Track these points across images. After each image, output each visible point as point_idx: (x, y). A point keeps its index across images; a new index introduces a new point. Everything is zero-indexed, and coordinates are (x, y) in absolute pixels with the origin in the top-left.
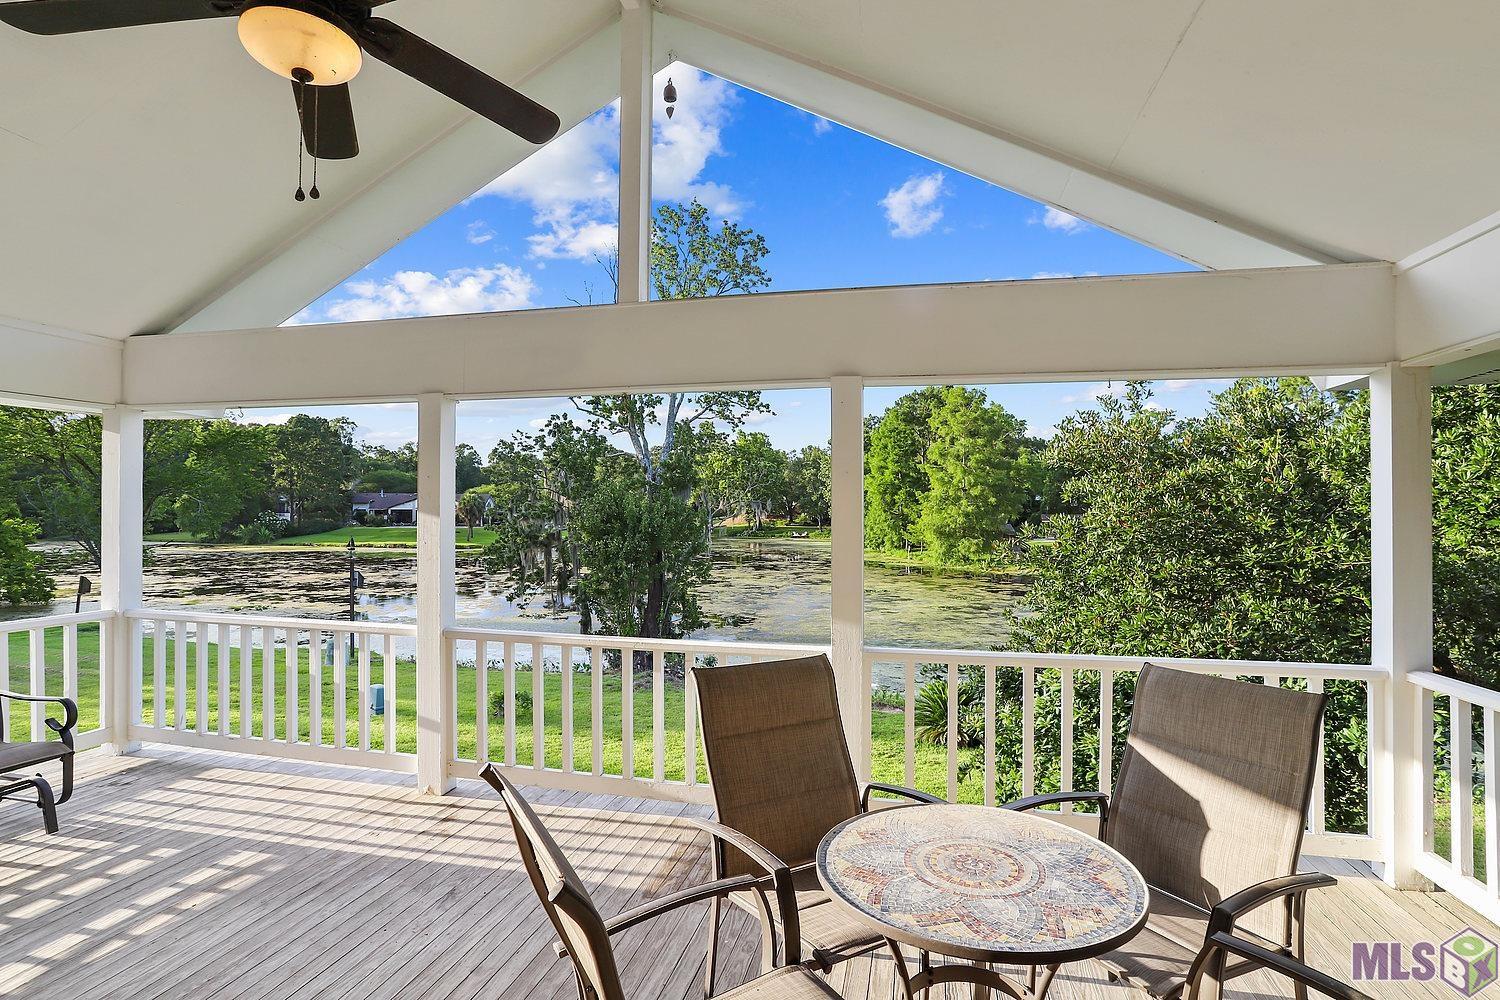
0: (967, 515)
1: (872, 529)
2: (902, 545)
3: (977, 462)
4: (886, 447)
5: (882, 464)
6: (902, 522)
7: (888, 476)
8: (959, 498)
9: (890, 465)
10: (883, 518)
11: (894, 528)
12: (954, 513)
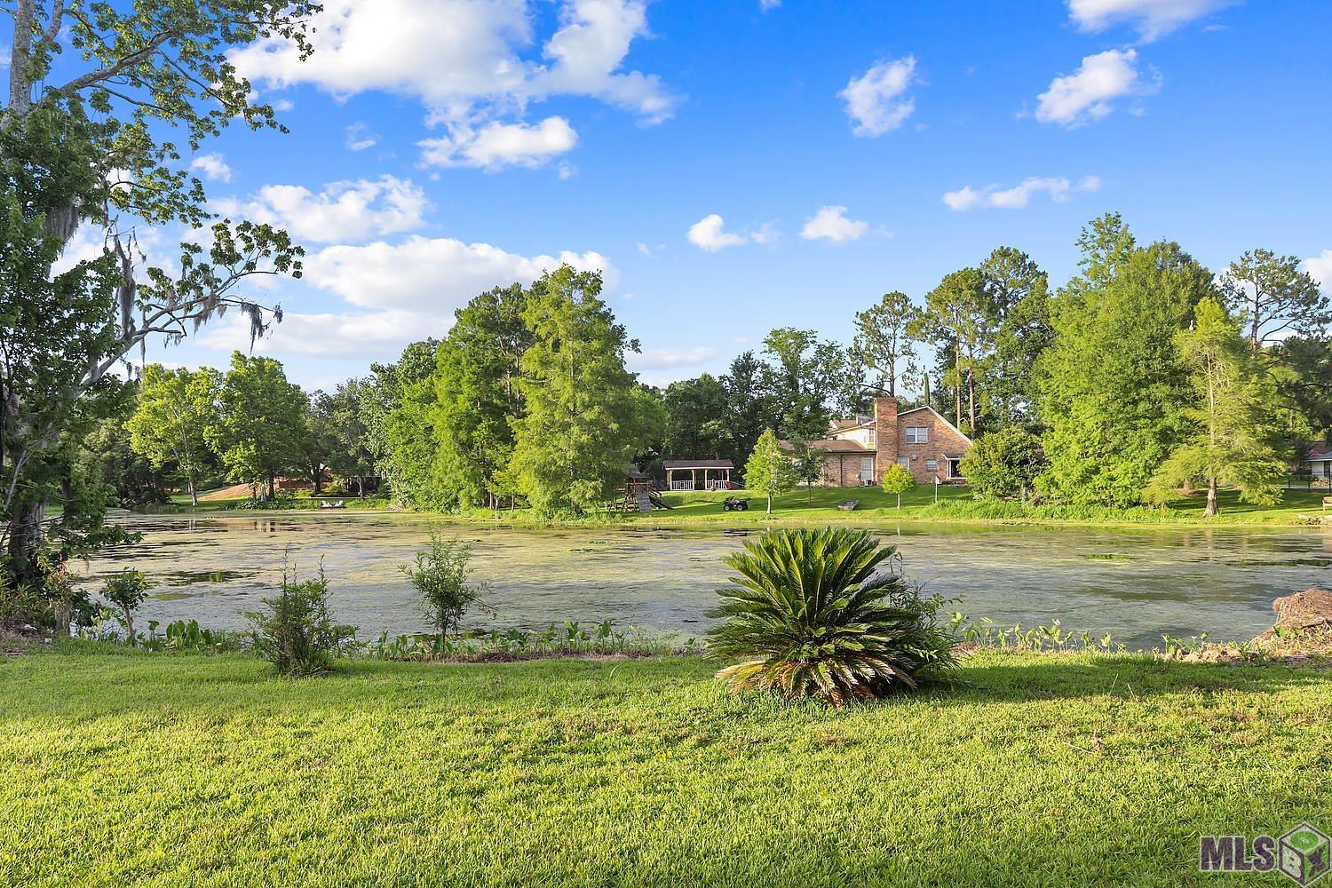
0: (580, 448)
1: (441, 481)
2: (485, 500)
3: (593, 372)
4: (458, 363)
5: (454, 388)
6: (483, 469)
7: (463, 403)
8: (569, 425)
9: (465, 388)
10: (457, 463)
11: (474, 478)
12: (562, 444)
